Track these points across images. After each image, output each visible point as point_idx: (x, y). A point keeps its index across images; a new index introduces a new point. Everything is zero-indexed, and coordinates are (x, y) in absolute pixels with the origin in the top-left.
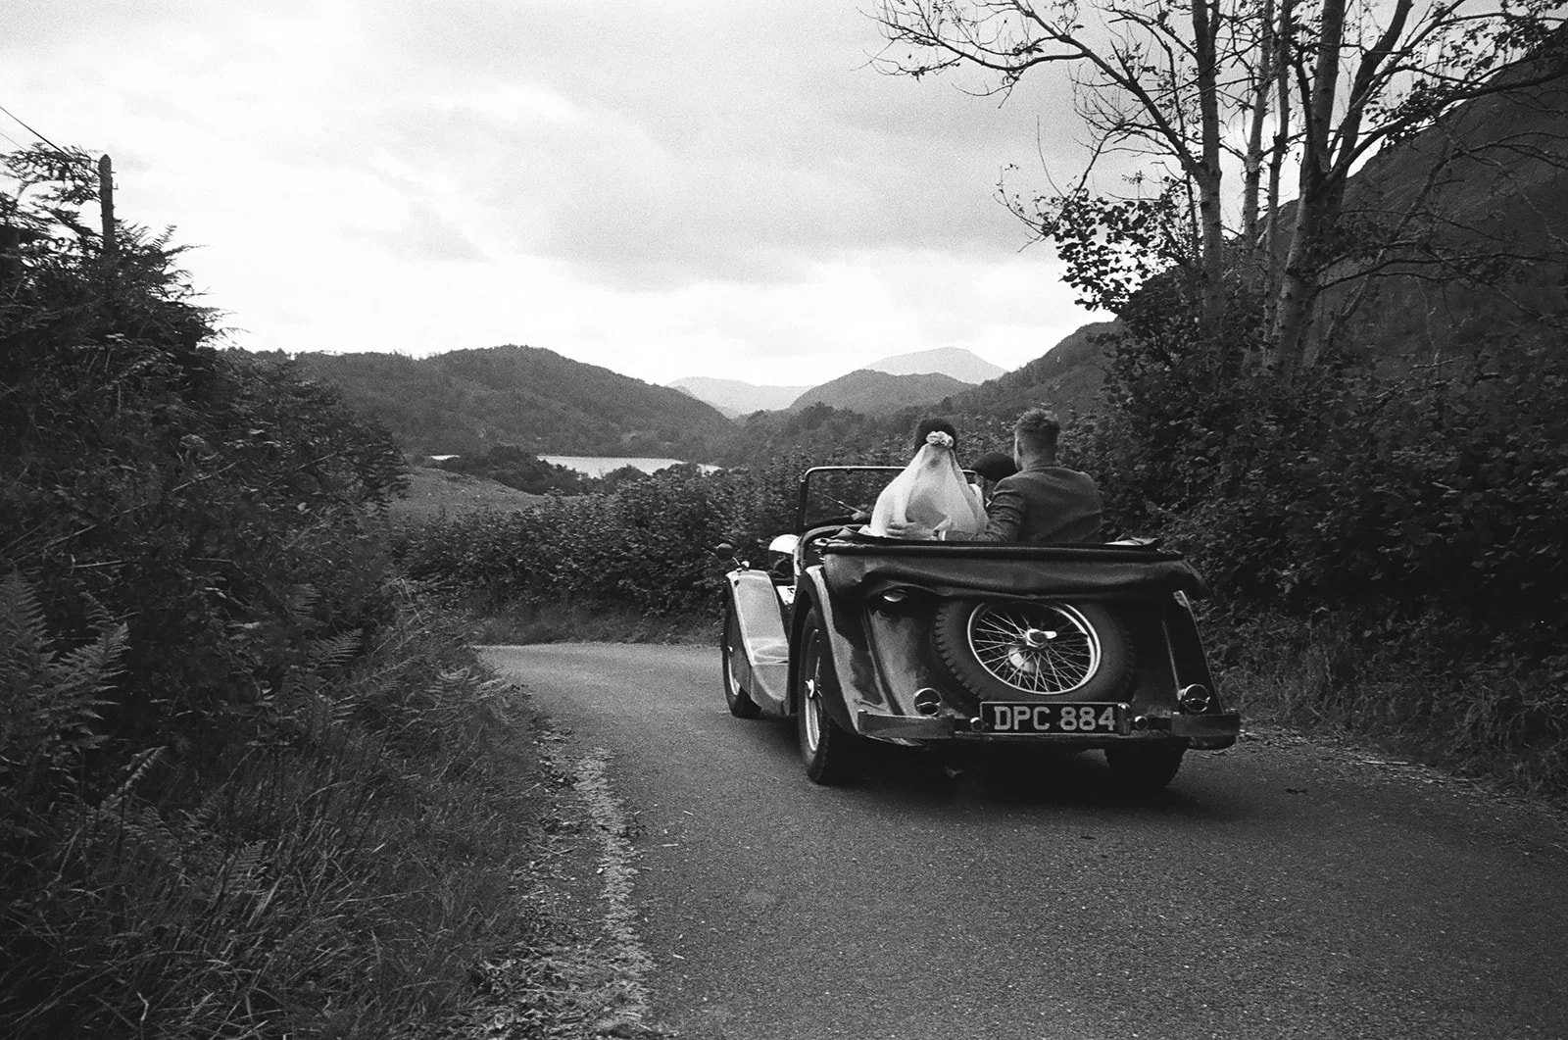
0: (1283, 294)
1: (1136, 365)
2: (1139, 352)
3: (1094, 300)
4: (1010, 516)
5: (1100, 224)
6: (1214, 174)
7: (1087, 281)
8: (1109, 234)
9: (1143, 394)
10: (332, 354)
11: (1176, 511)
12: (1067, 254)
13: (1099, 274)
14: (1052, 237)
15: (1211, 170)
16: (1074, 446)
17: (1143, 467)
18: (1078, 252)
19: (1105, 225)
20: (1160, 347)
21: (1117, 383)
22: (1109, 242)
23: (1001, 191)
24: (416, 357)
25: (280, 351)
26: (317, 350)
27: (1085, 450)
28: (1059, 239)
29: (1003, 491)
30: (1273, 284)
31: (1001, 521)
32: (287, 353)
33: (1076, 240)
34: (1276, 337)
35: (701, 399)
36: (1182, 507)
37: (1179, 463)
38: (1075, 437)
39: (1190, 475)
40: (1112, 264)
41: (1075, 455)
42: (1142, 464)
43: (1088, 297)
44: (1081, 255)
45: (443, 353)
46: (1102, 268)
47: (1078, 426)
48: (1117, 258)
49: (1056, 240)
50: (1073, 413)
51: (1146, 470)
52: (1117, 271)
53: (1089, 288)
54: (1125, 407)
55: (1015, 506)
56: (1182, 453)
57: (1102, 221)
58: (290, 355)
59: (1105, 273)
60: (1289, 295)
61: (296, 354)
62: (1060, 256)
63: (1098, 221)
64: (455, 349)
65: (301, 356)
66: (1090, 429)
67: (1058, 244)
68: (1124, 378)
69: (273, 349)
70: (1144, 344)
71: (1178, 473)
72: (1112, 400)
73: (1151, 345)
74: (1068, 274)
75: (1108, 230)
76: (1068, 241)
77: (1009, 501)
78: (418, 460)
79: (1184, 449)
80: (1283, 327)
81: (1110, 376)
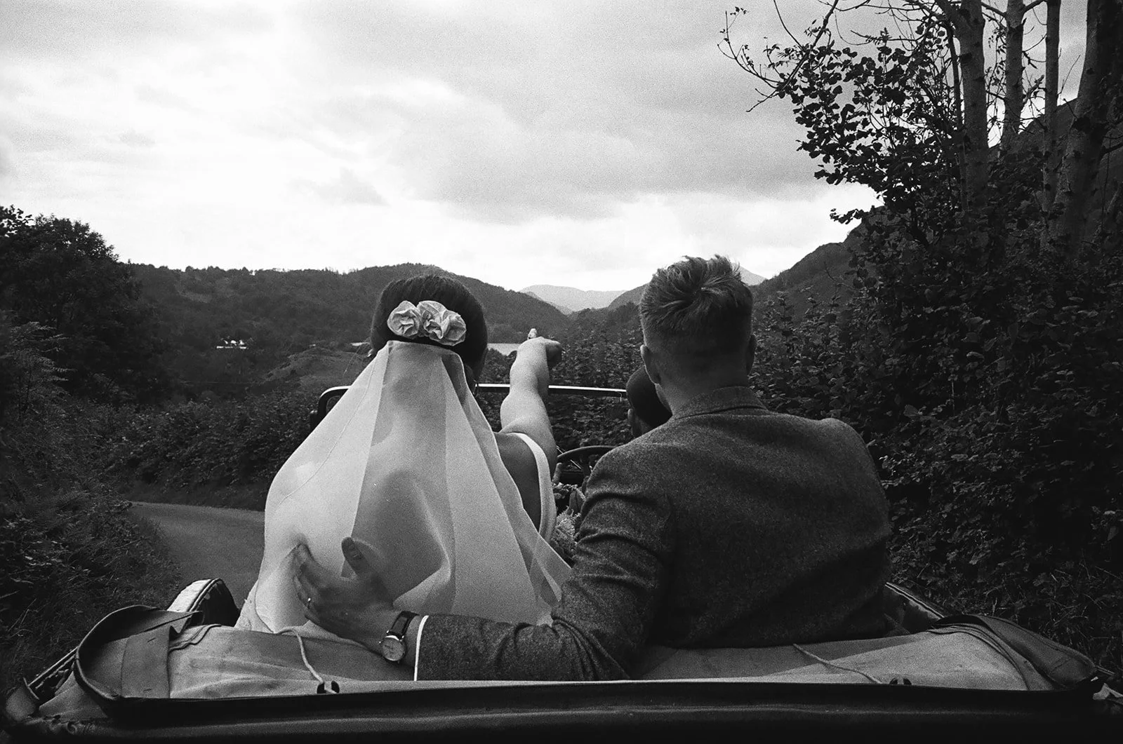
0: (1069, 152)
1: (887, 245)
2: (890, 229)
3: (837, 171)
4: (628, 566)
5: (844, 81)
6: (976, 21)
7: (829, 151)
8: (856, 92)
9: (894, 278)
10: (281, 271)
11: (939, 416)
12: (806, 118)
13: (843, 141)
14: (788, 97)
15: (972, 18)
16: (815, 338)
17: (896, 361)
18: (820, 115)
19: (852, 82)
20: (914, 224)
21: (863, 265)
22: (856, 101)
23: (727, 40)
24: (341, 273)
25: (245, 268)
26: (271, 268)
27: (827, 341)
28: (797, 100)
29: (606, 489)
30: (1054, 142)
31: (599, 581)
32: (249, 270)
33: (817, 100)
34: (1061, 205)
35: (544, 300)
36: (948, 411)
37: (941, 357)
38: (815, 327)
39: (955, 372)
40: (859, 127)
41: (815, 347)
42: (894, 357)
43: (830, 168)
44: (823, 118)
45: (360, 269)
46: (846, 133)
47: (819, 315)
48: (865, 119)
49: (794, 102)
50: (812, 302)
51: (900, 365)
52: (865, 135)
53: (832, 159)
54: (872, 293)
55: (641, 538)
56: (944, 345)
57: (849, 77)
58: (252, 271)
59: (851, 139)
60: (1077, 155)
61: (256, 271)
62: (798, 120)
63: (844, 77)
64: (368, 266)
65: (260, 272)
66: (832, 318)
67: (795, 106)
68: (874, 260)
69: (239, 268)
70: (897, 219)
71: (938, 369)
72: (857, 285)
73: (903, 221)
74: (808, 141)
75: (856, 88)
76: (808, 101)
77: (626, 520)
78: (341, 346)
79: (946, 340)
80: (1068, 194)
81: (856, 258)
